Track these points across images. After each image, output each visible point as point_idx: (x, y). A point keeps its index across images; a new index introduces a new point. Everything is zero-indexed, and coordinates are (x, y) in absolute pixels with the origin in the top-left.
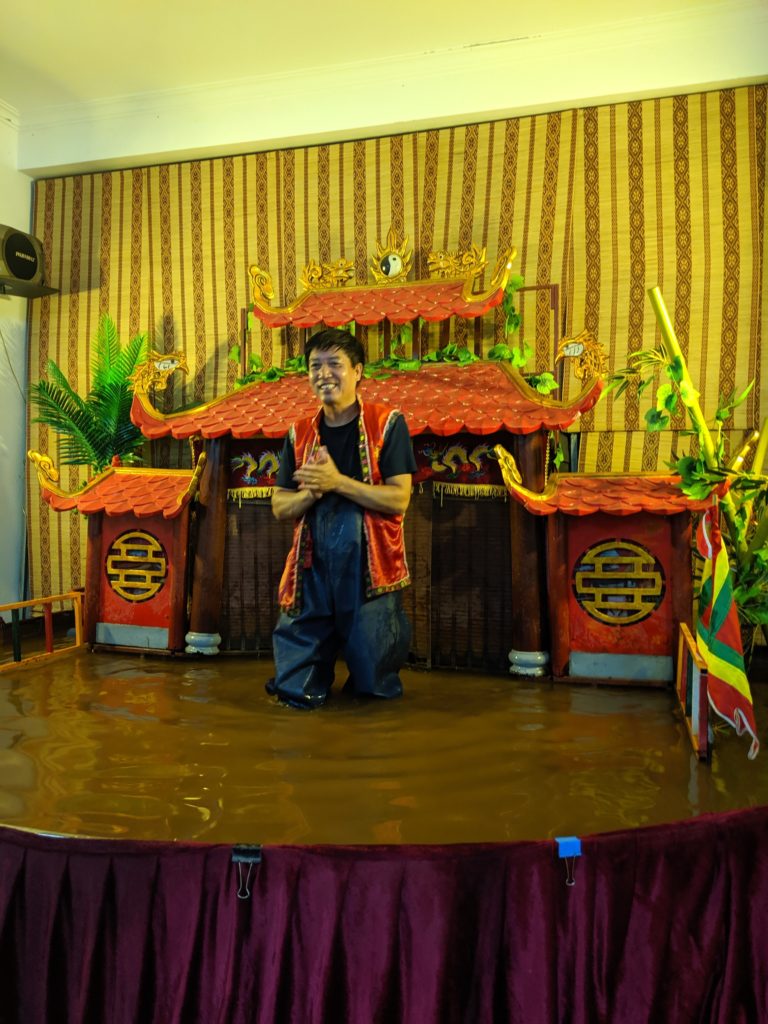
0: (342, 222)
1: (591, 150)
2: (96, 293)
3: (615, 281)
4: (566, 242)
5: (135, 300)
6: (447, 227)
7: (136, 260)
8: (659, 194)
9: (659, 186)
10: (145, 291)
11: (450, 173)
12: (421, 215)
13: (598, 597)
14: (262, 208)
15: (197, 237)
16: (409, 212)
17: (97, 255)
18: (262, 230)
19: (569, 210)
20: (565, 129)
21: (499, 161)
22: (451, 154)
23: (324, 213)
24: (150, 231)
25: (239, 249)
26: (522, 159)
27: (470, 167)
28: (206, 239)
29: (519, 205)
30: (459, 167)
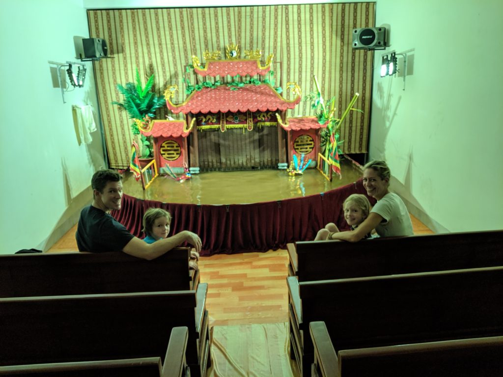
0: (211, 35)
1: (287, 18)
2: (121, 55)
3: (295, 58)
4: (281, 46)
5: (137, 58)
6: (245, 39)
7: (136, 43)
8: (306, 34)
9: (306, 31)
10: (140, 55)
11: (246, 22)
12: (237, 34)
13: (299, 149)
14: (183, 28)
15: (159, 37)
16: (233, 33)
17: (120, 41)
18: (184, 36)
19: (281, 36)
20: (280, 11)
21: (260, 19)
22: (246, 15)
23: (205, 31)
24: (140, 33)
25: (176, 42)
26: (267, 19)
27: (252, 20)
28: (163, 37)
29: (267, 34)
30: (248, 20)
